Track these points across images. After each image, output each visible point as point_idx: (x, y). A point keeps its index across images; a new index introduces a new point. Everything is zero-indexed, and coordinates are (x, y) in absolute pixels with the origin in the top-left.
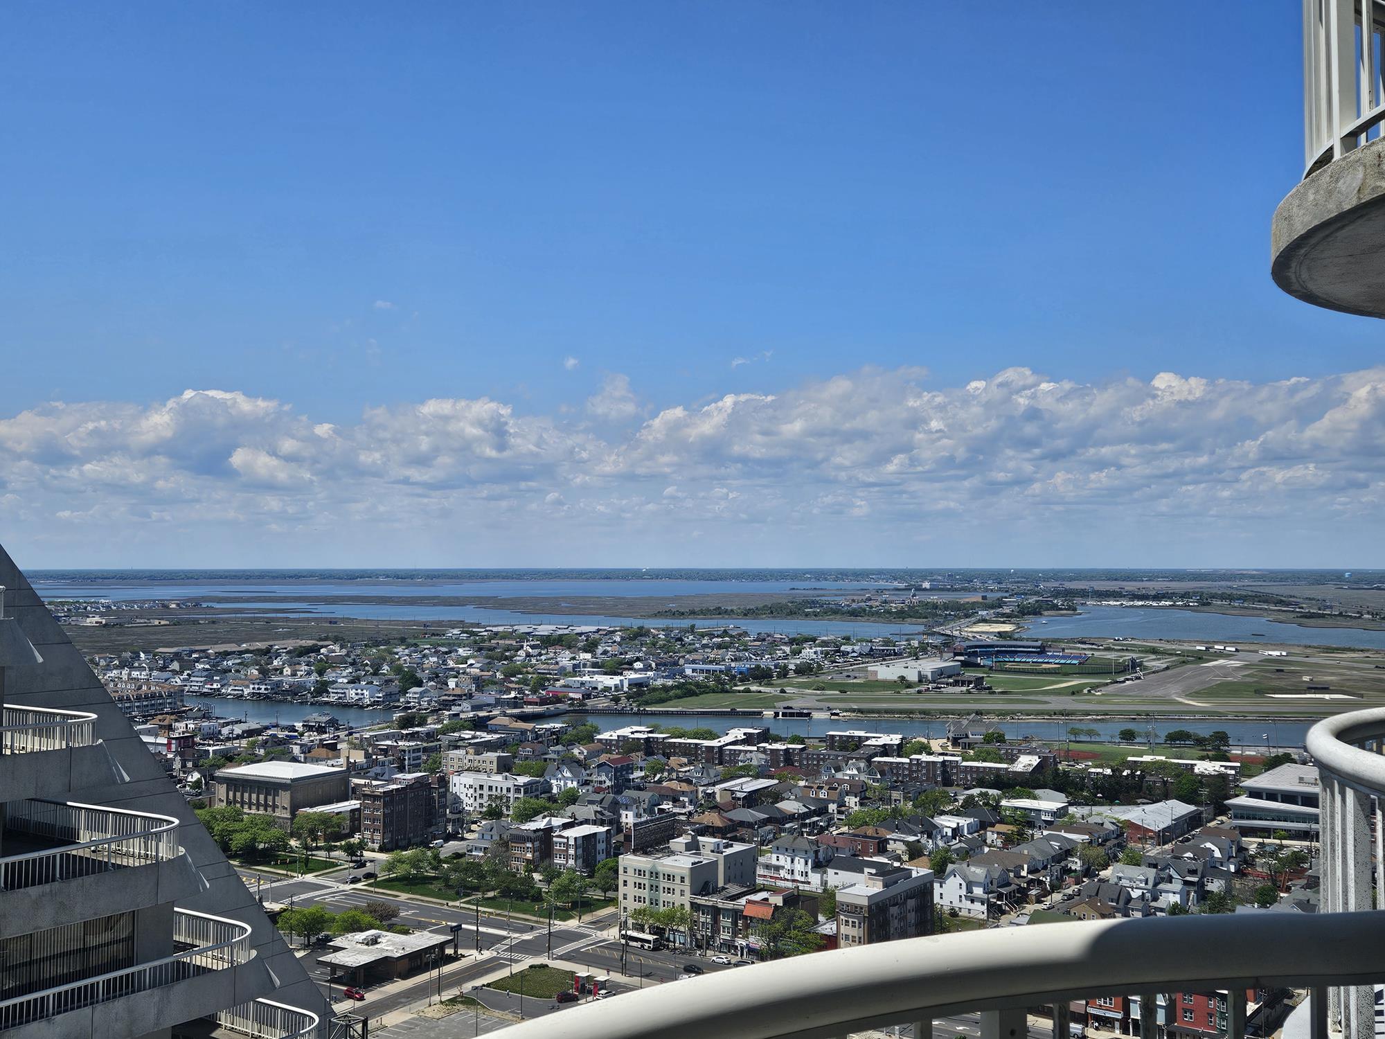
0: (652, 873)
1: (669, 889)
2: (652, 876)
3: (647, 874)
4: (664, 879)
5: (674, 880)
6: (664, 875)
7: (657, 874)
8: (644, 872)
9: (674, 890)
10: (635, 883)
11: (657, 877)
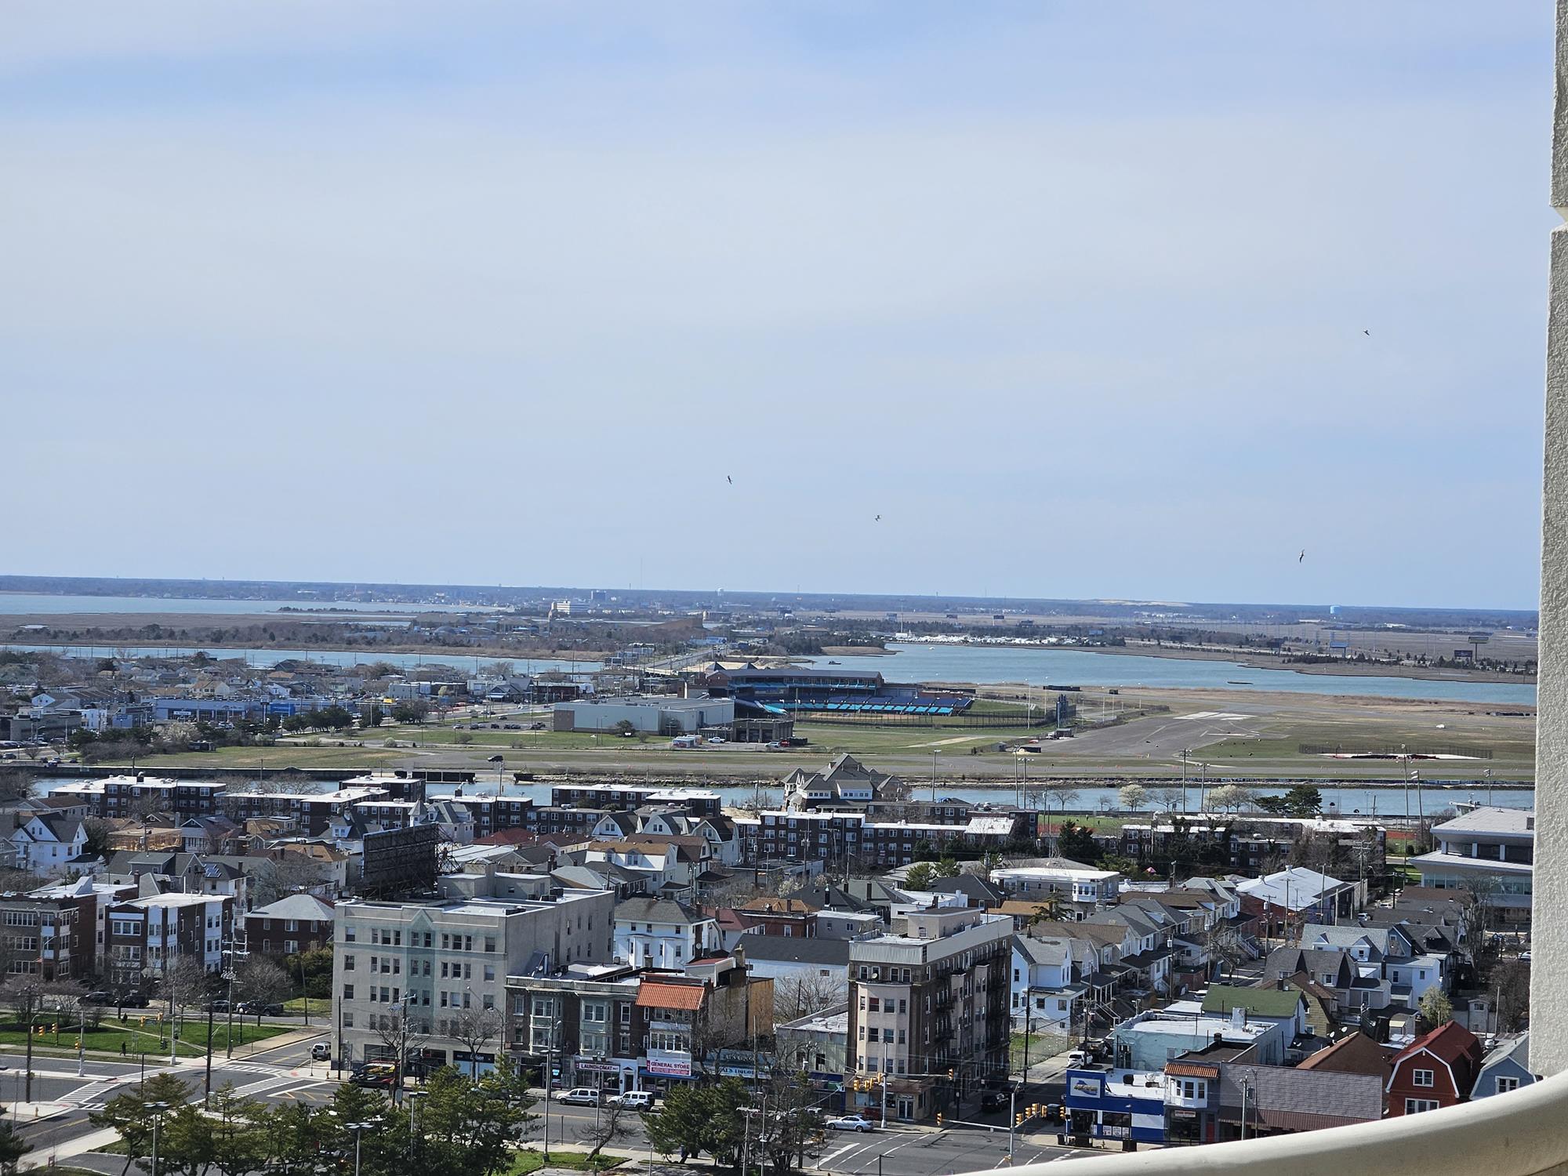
0: (415, 935)
1: (457, 967)
2: (415, 943)
3: (404, 938)
4: (445, 945)
5: (468, 947)
6: (446, 937)
7: (428, 936)
8: (398, 934)
9: (468, 967)
10: (374, 960)
11: (428, 944)
